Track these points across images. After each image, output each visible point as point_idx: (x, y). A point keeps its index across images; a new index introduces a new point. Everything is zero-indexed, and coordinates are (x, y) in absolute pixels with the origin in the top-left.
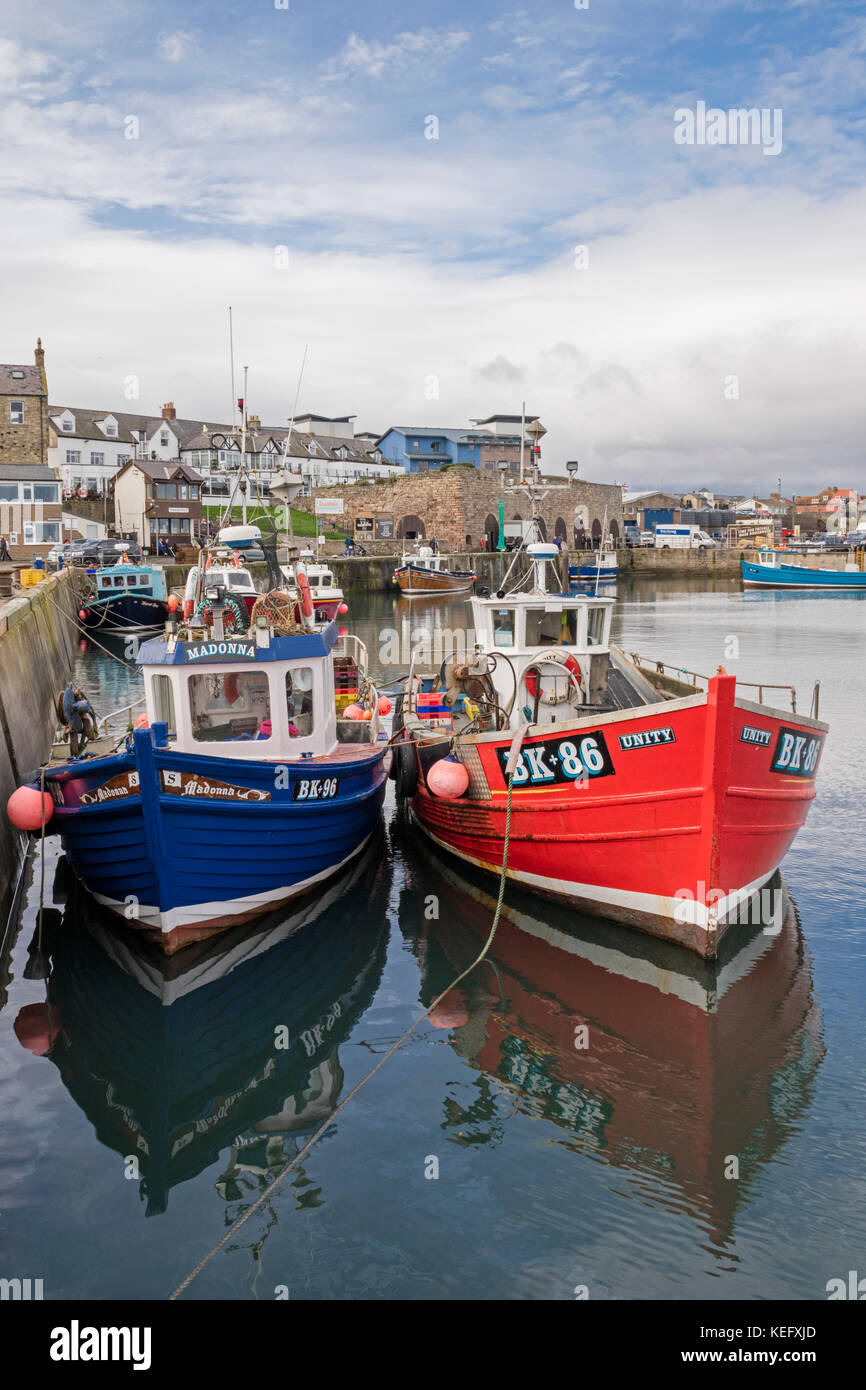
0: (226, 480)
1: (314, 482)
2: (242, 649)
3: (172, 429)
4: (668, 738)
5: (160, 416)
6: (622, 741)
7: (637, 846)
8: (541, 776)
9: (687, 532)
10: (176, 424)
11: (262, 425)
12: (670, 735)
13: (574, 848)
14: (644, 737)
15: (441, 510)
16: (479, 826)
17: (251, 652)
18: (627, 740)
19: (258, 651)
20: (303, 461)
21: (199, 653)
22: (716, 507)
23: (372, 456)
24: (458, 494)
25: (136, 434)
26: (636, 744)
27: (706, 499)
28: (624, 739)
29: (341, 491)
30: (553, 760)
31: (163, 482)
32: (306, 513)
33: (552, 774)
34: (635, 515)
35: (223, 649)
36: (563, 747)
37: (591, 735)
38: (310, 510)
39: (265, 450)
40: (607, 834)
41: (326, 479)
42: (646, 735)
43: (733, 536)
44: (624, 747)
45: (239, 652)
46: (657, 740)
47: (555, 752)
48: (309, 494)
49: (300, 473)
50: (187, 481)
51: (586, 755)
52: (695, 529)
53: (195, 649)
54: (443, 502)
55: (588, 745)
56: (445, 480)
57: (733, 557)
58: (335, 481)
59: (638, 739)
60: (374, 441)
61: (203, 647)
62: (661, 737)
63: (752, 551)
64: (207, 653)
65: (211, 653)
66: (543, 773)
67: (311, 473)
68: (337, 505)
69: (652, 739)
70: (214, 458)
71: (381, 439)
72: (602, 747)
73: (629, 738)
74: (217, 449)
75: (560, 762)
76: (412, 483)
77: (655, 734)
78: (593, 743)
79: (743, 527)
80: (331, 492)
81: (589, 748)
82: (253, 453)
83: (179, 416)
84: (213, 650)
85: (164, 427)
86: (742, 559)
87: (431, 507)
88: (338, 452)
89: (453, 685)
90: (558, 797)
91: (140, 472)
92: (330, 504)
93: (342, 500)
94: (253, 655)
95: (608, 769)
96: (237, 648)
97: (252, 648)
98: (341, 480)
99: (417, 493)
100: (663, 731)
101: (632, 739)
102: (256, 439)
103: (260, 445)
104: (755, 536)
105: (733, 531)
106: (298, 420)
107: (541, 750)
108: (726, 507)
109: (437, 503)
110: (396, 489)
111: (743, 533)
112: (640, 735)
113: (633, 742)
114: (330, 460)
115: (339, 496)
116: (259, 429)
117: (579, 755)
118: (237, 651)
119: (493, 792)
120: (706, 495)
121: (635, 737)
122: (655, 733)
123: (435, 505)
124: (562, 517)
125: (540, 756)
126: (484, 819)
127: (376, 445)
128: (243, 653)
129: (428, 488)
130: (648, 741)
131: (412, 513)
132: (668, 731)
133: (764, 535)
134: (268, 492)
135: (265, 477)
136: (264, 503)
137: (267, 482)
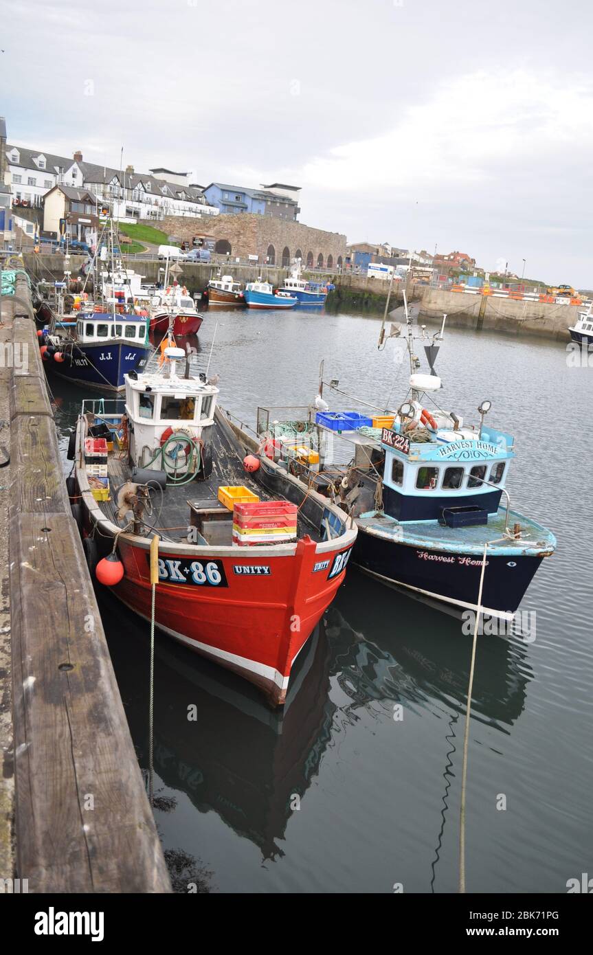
0: (112, 204)
1: (165, 211)
3: (80, 168)
4: (266, 572)
5: (72, 158)
6: (235, 569)
8: (177, 578)
9: (386, 270)
10: (82, 165)
11: (135, 172)
12: (268, 570)
14: (250, 569)
15: (242, 238)
18: (239, 569)
20: (159, 198)
22: (392, 255)
23: (200, 199)
24: (252, 229)
25: (57, 169)
26: (245, 572)
27: (387, 249)
28: (237, 567)
29: (182, 219)
30: (186, 570)
31: (76, 201)
32: (159, 230)
33: (185, 579)
34: (350, 254)
36: (194, 565)
37: (214, 561)
38: (162, 229)
39: (136, 188)
41: (172, 210)
44: (236, 572)
46: (259, 572)
47: (188, 566)
48: (161, 218)
49: (156, 205)
50: (91, 203)
51: (210, 573)
54: (244, 234)
55: (212, 567)
58: (177, 213)
59: (246, 569)
60: (201, 190)
62: (262, 571)
66: (178, 576)
67: (163, 205)
69: (256, 571)
70: (105, 189)
71: (205, 189)
72: (221, 570)
73: (240, 567)
74: (107, 184)
75: (191, 573)
78: (215, 566)
79: (416, 271)
80: (176, 219)
81: (212, 569)
82: (129, 189)
83: (84, 160)
85: (75, 166)
87: (236, 236)
88: (180, 195)
91: (62, 194)
95: (224, 583)
98: (181, 212)
99: (228, 226)
100: (264, 568)
101: (242, 569)
102: (131, 180)
103: (134, 184)
104: (421, 277)
106: (155, 171)
107: (178, 563)
108: (398, 255)
111: (415, 274)
112: (248, 567)
113: (243, 571)
114: (175, 199)
115: (181, 222)
116: (133, 174)
117: (204, 571)
120: (387, 247)
121: (244, 567)
122: (258, 568)
123: (239, 235)
124: (312, 251)
125: (177, 566)
127: (203, 192)
129: (235, 224)
130: (253, 572)
131: (225, 238)
132: (267, 568)
133: (428, 277)
134: (137, 214)
135: (136, 205)
136: (133, 221)
137: (136, 208)
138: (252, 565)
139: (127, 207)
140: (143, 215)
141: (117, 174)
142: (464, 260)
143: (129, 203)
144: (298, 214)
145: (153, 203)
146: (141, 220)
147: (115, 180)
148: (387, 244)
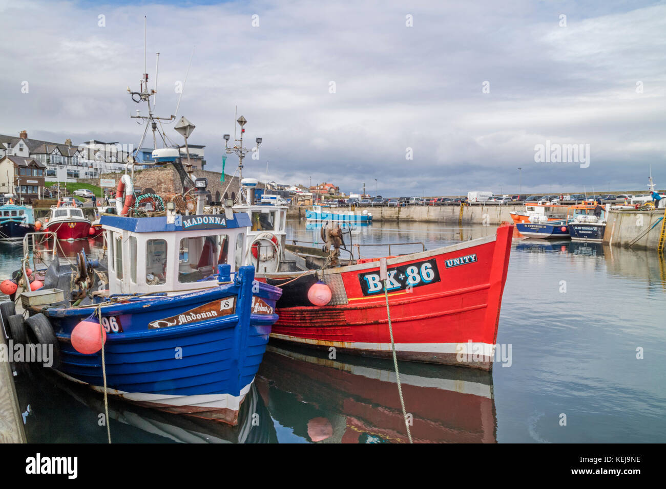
0: (55, 169)
1: (99, 172)
2: (218, 220)
3: (25, 143)
4: (473, 260)
6: (447, 263)
7: (448, 318)
8: (392, 287)
9: (275, 198)
10: (27, 141)
11: (73, 145)
12: (475, 258)
13: (408, 324)
14: (460, 261)
15: (163, 186)
16: (332, 320)
17: (223, 223)
18: (450, 262)
19: (227, 221)
20: (93, 162)
21: (192, 223)
22: (278, 189)
24: (172, 178)
25: (5, 145)
26: (455, 264)
27: (273, 186)
28: (448, 262)
29: (114, 176)
30: (402, 277)
31: (24, 167)
32: (95, 186)
33: (400, 285)
35: (206, 221)
36: (409, 270)
37: (428, 262)
38: (97, 185)
39: (75, 156)
40: (432, 314)
41: (105, 170)
42: (461, 259)
43: (295, 200)
44: (447, 266)
45: (216, 222)
46: (467, 261)
47: (404, 272)
48: (97, 177)
49: (92, 167)
50: (37, 167)
51: (424, 272)
52: (279, 197)
53: (189, 220)
54: (165, 182)
56: (166, 172)
57: (295, 209)
58: (110, 172)
59: (456, 261)
61: (193, 219)
62: (470, 260)
63: (304, 207)
64: (196, 223)
65: (199, 223)
66: (393, 285)
67: (98, 167)
68: (111, 182)
69: (464, 261)
70: (48, 158)
72: (435, 268)
73: (451, 261)
74: (50, 154)
75: (406, 278)
76: (149, 173)
77: (466, 258)
78: (429, 265)
79: (299, 196)
80: (109, 176)
81: (426, 268)
82: (68, 157)
83: (28, 137)
84: (200, 221)
85: (21, 142)
86: (300, 210)
87: (159, 184)
89: (329, 240)
90: (401, 298)
91: (12, 162)
92: (108, 182)
93: (114, 180)
94: (224, 224)
95: (437, 279)
96: (215, 219)
97: (224, 219)
98: (113, 171)
99: (152, 178)
100: (471, 256)
101: (453, 262)
102: (70, 150)
103: (72, 153)
104: (305, 200)
105: (295, 198)
107: (394, 272)
108: (282, 189)
109: (162, 182)
110: (141, 176)
111: (299, 199)
112: (458, 259)
113: (453, 264)
115: (113, 178)
116: (71, 146)
117: (419, 273)
118: (215, 221)
119: (350, 300)
120: (274, 184)
121: (455, 260)
124: (219, 190)
125: (392, 276)
126: (339, 315)
128: (219, 223)
129: (157, 176)
130: (462, 262)
131: (150, 187)
132: (474, 256)
133: (309, 200)
134: (76, 175)
135: (75, 168)
136: (74, 181)
137: (75, 171)
138: (461, 256)
139: (68, 170)
140: (82, 176)
141: (58, 146)
142: (331, 188)
143: (69, 167)
144: (204, 166)
145: (89, 165)
146: (80, 179)
147: (57, 151)
148: (273, 182)
